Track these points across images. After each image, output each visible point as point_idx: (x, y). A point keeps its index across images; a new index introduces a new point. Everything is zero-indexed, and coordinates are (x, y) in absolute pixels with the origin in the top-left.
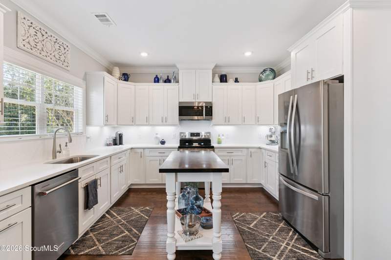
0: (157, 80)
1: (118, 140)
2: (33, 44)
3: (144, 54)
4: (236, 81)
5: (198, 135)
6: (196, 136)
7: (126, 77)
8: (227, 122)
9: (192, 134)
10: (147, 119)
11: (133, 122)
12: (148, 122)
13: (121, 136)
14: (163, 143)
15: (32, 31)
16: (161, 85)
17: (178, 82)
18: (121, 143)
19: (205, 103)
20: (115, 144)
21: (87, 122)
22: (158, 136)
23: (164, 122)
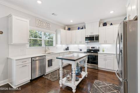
0: (79, 29)
1: (67, 49)
2: (40, 25)
3: (71, 21)
4: (111, 24)
5: (94, 48)
6: (93, 48)
7: (69, 29)
8: (106, 42)
9: (92, 48)
10: (75, 42)
11: (71, 43)
12: (75, 43)
13: (68, 48)
14: (81, 50)
15: (40, 22)
16: (80, 30)
17: (85, 28)
18: (68, 50)
19: (95, 35)
20: (66, 50)
21: (57, 43)
22: (79, 48)
23: (81, 43)
